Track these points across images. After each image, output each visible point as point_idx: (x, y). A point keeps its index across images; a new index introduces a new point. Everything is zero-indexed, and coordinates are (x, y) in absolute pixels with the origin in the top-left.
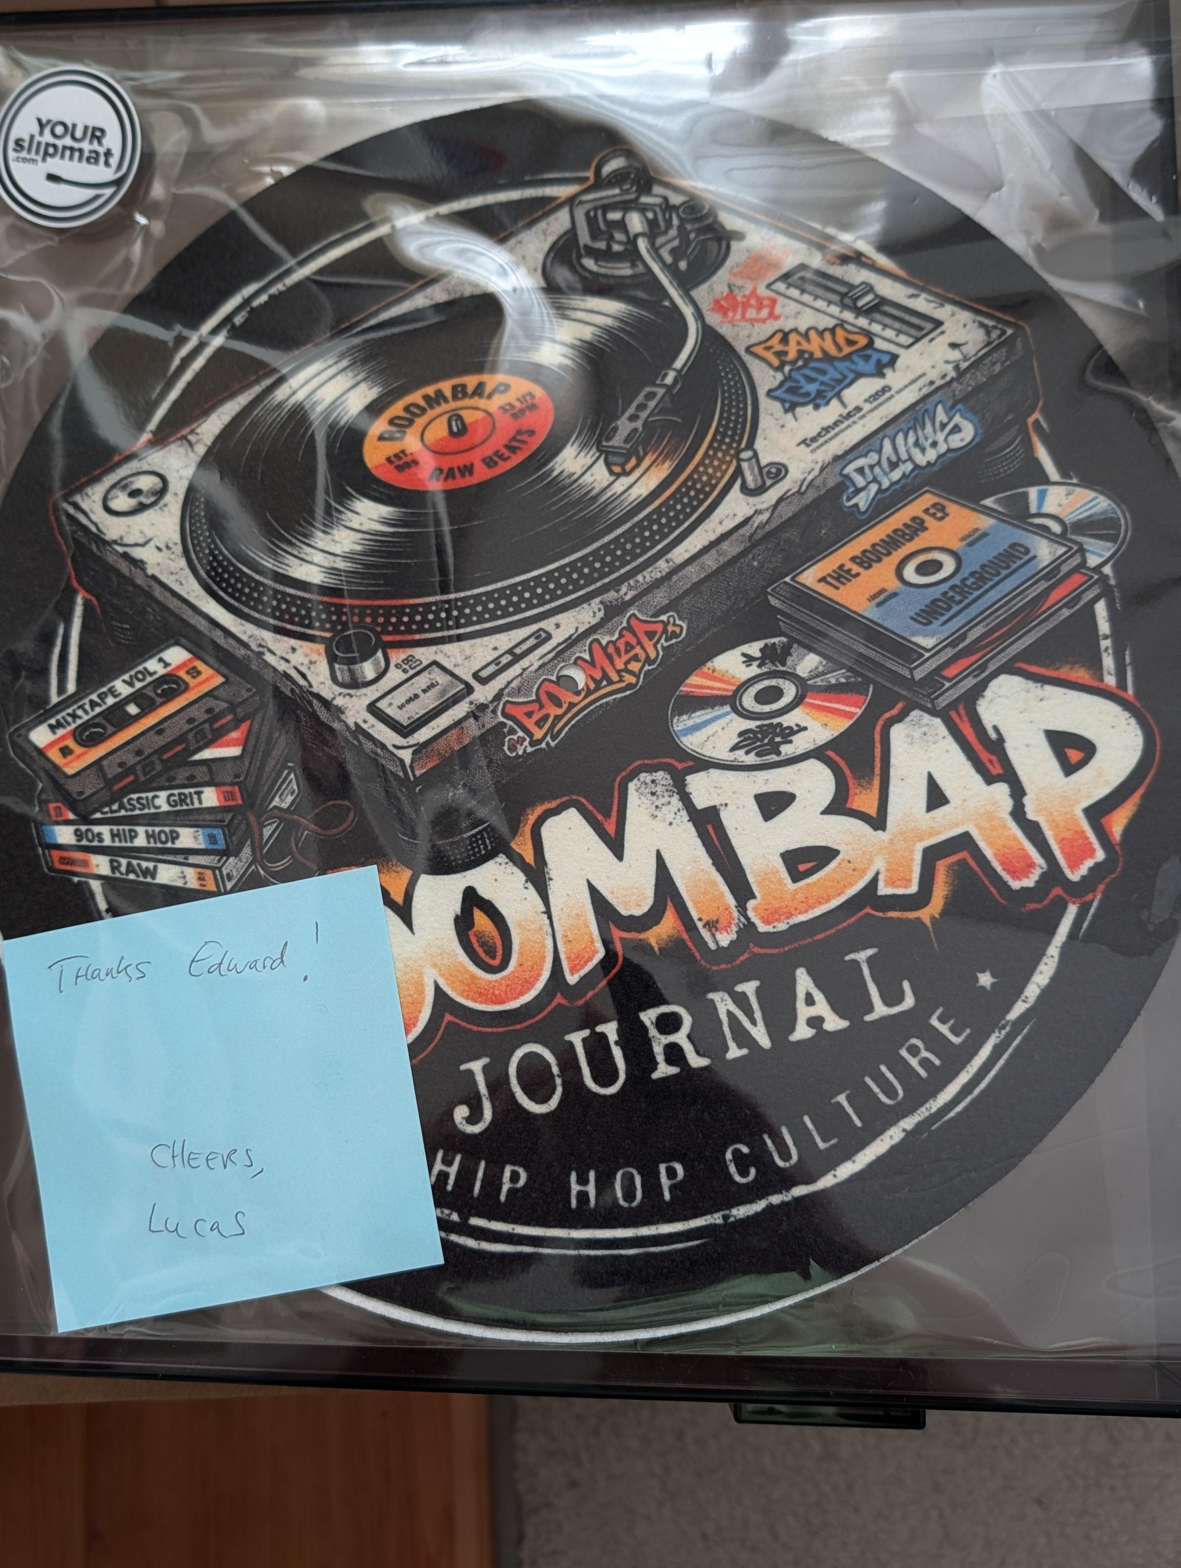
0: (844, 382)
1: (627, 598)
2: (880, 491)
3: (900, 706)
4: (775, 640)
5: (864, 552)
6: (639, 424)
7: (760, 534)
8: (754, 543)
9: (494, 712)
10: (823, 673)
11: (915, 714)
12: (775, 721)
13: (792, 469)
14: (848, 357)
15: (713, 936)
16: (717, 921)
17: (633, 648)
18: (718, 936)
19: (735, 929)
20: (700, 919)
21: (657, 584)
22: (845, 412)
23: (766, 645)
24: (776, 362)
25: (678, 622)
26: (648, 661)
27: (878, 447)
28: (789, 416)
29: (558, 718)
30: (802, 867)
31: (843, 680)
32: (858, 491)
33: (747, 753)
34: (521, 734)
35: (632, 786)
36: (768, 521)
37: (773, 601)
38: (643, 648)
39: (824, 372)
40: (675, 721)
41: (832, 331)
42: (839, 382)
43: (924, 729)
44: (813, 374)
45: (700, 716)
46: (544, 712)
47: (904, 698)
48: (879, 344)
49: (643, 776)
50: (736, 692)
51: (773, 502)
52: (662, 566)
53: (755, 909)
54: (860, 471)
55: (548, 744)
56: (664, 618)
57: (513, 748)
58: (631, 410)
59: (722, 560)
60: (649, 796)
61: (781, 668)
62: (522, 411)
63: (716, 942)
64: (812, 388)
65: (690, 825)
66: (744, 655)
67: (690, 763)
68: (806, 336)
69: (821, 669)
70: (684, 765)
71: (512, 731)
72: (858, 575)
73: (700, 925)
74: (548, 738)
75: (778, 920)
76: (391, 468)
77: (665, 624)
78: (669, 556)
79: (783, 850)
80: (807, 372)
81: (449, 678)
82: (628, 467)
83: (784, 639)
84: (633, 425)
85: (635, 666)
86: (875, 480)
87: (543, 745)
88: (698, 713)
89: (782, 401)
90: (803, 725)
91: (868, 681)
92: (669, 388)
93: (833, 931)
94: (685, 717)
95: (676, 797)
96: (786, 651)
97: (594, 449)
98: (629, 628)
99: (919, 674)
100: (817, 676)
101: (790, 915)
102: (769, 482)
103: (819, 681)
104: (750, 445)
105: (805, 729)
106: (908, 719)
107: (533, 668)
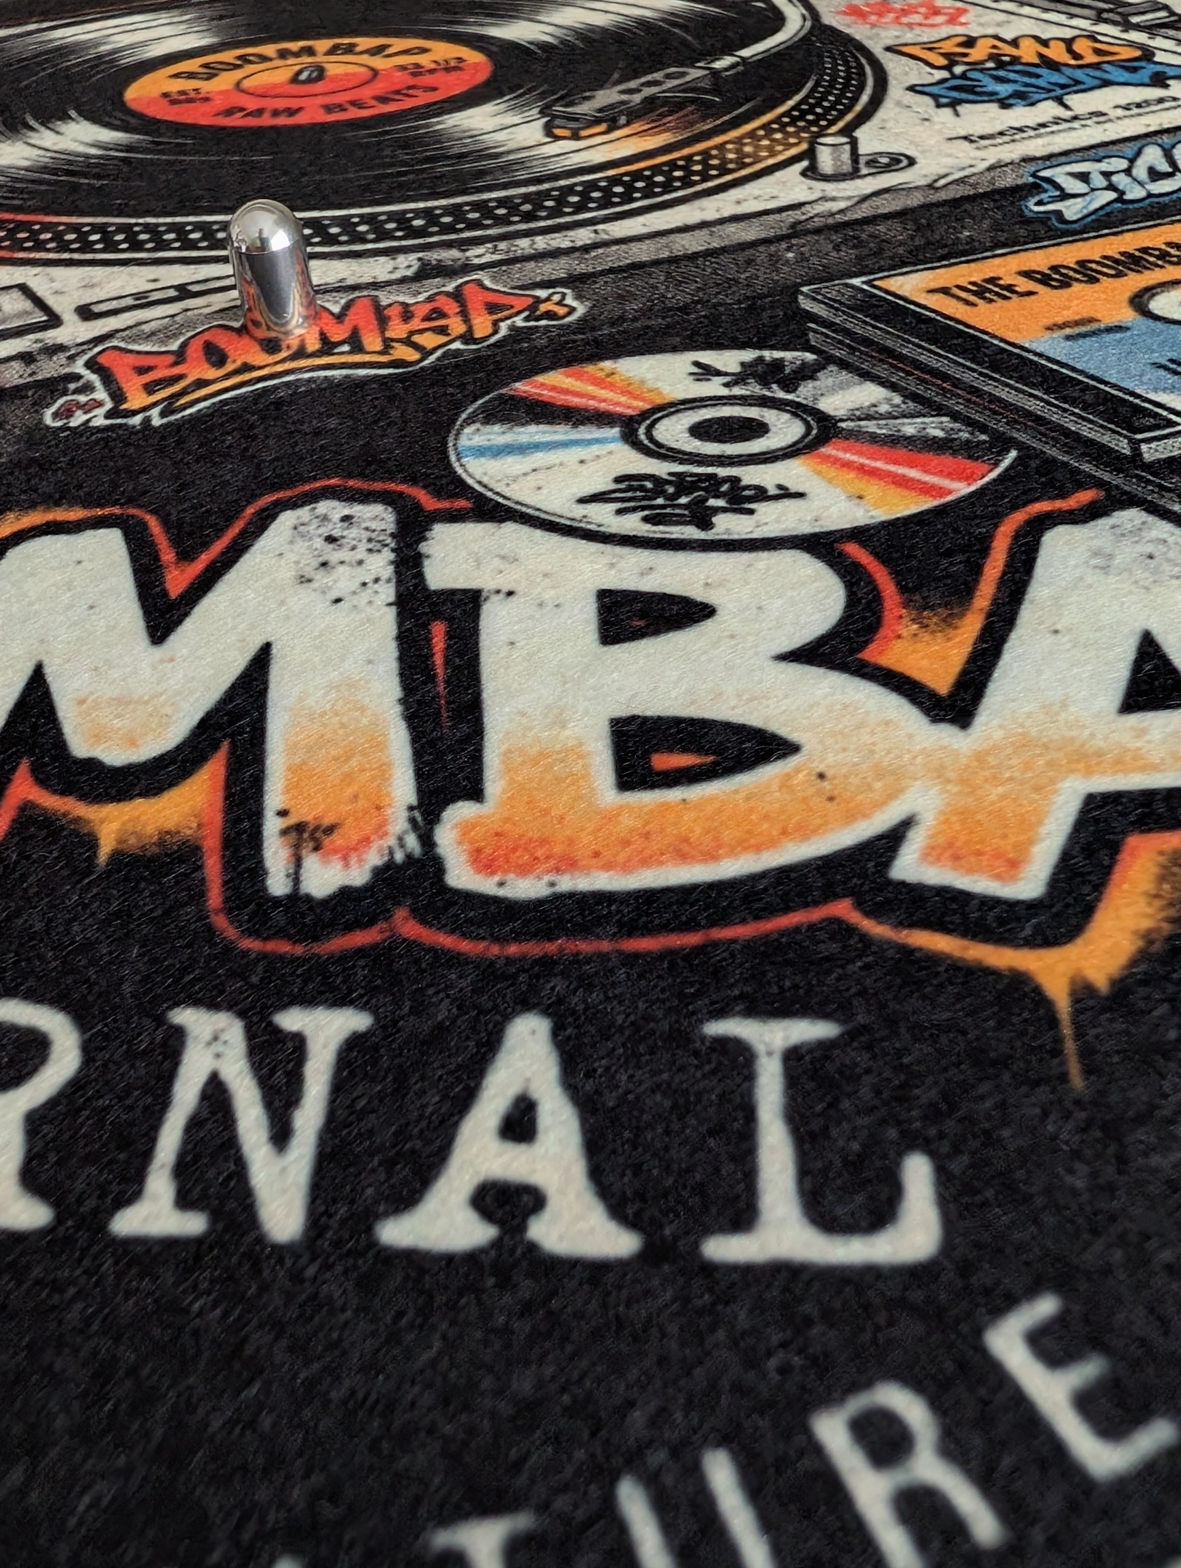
0: (1077, 86)
1: (476, 261)
2: (1120, 199)
3: (1085, 496)
4: (788, 355)
5: (1055, 268)
6: (637, 98)
7: (818, 222)
8: (796, 231)
9: (72, 358)
10: (890, 416)
11: (1131, 517)
12: (723, 472)
13: (921, 161)
14: (1096, 66)
15: (298, 862)
16: (330, 830)
17: (443, 315)
18: (312, 863)
19: (374, 858)
20: (283, 813)
21: (556, 254)
22: (1068, 114)
23: (760, 359)
24: (943, 62)
25: (569, 301)
26: (468, 337)
27: (1130, 153)
28: (947, 112)
29: (201, 383)
30: (663, 761)
31: (940, 434)
32: (1065, 196)
33: (619, 512)
34: (101, 394)
35: (287, 519)
36: (841, 211)
37: (806, 304)
38: (466, 319)
39: (1038, 76)
40: (468, 430)
41: (1069, 43)
42: (1063, 86)
43: (1150, 548)
44: (1012, 76)
45: (534, 433)
46: (176, 371)
47: (1100, 484)
48: (1159, 57)
49: (324, 506)
50: (644, 415)
51: (868, 191)
52: (584, 236)
53: (466, 828)
54: (1084, 177)
55: (147, 421)
56: (542, 293)
57: (67, 412)
58: (633, 84)
59: (715, 244)
60: (319, 543)
61: (781, 395)
62: (432, 71)
63: (296, 878)
64: (1004, 90)
65: (392, 612)
66: (697, 364)
67: (462, 503)
68: (1015, 43)
69: (884, 408)
70: (445, 504)
71: (88, 388)
72: (1030, 293)
73: (272, 825)
74: (155, 412)
75: (524, 870)
76: (165, 101)
77: (538, 301)
78: (600, 227)
79: (623, 712)
80: (1001, 73)
81: (28, 305)
82: (584, 133)
83: (810, 357)
84: (625, 97)
85: (428, 340)
86: (1111, 187)
87: (137, 420)
88: (533, 428)
89: (935, 97)
90: (794, 488)
91: (1002, 444)
92: (715, 73)
93: (693, 939)
94: (497, 428)
95: (388, 555)
96: (807, 373)
97: (535, 111)
98: (457, 295)
99: (1151, 452)
100: (869, 417)
101: (569, 864)
102: (864, 171)
103: (871, 426)
104: (848, 131)
105: (800, 495)
106: (1103, 523)
107: (206, 311)
